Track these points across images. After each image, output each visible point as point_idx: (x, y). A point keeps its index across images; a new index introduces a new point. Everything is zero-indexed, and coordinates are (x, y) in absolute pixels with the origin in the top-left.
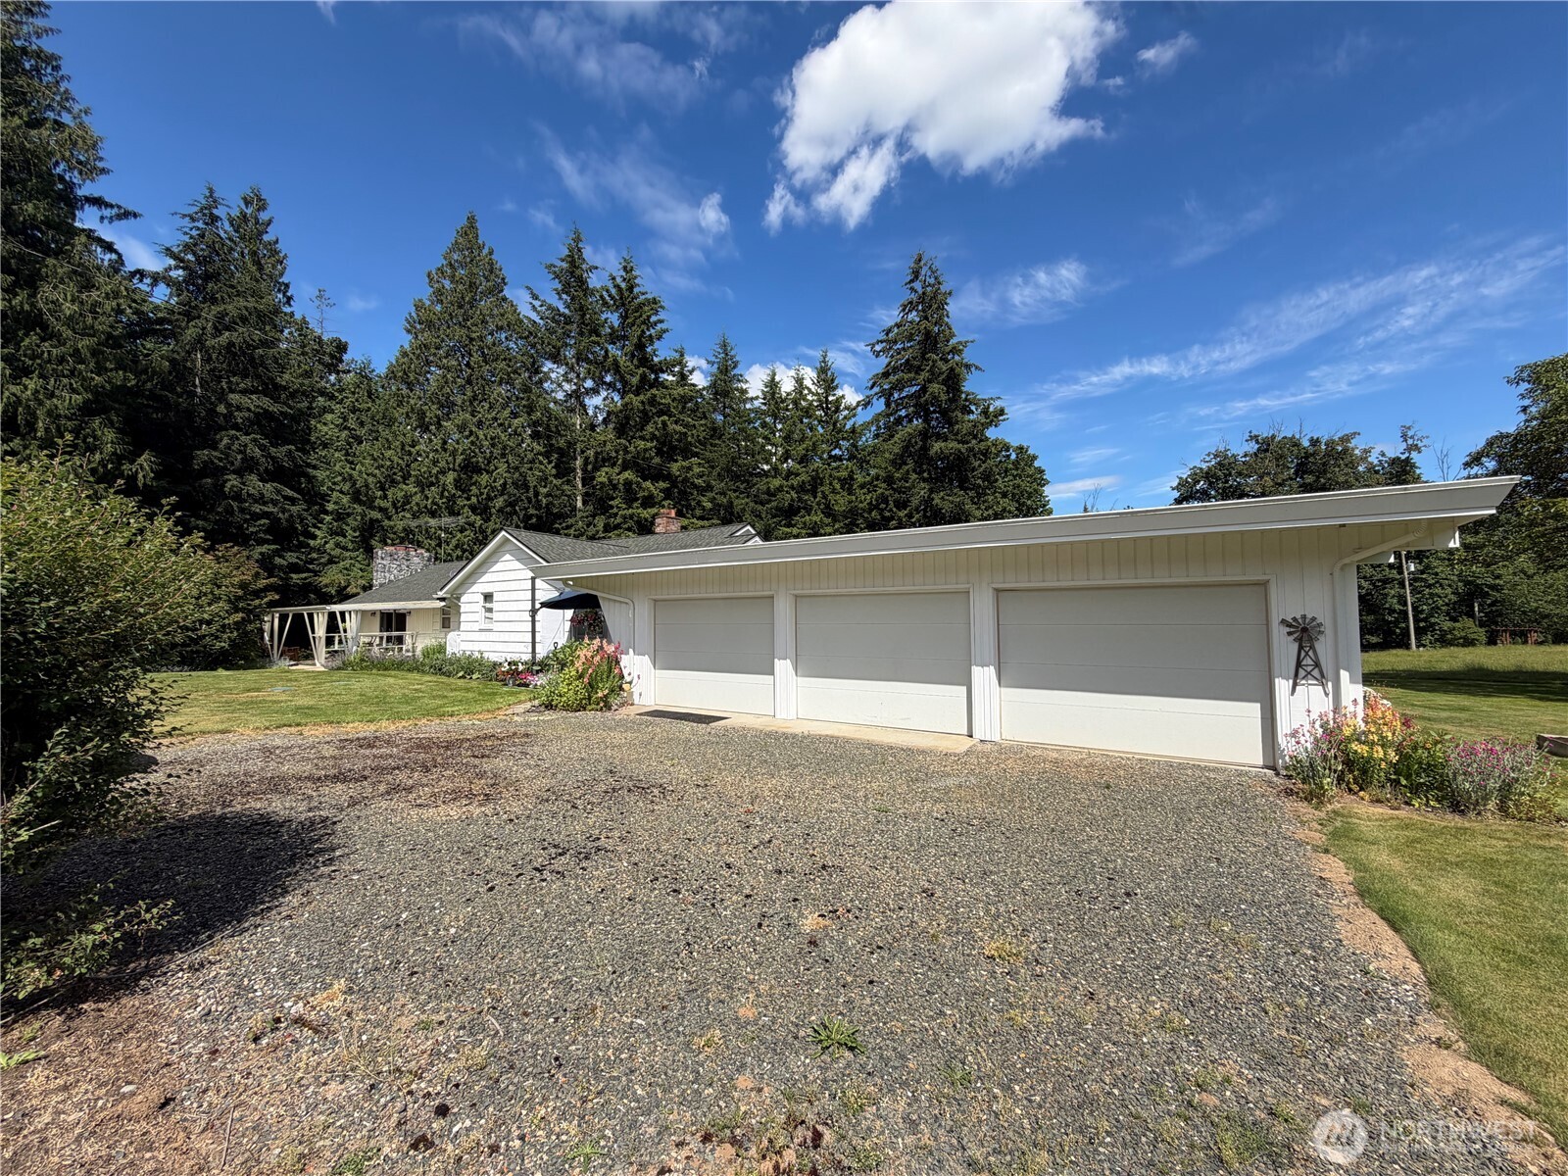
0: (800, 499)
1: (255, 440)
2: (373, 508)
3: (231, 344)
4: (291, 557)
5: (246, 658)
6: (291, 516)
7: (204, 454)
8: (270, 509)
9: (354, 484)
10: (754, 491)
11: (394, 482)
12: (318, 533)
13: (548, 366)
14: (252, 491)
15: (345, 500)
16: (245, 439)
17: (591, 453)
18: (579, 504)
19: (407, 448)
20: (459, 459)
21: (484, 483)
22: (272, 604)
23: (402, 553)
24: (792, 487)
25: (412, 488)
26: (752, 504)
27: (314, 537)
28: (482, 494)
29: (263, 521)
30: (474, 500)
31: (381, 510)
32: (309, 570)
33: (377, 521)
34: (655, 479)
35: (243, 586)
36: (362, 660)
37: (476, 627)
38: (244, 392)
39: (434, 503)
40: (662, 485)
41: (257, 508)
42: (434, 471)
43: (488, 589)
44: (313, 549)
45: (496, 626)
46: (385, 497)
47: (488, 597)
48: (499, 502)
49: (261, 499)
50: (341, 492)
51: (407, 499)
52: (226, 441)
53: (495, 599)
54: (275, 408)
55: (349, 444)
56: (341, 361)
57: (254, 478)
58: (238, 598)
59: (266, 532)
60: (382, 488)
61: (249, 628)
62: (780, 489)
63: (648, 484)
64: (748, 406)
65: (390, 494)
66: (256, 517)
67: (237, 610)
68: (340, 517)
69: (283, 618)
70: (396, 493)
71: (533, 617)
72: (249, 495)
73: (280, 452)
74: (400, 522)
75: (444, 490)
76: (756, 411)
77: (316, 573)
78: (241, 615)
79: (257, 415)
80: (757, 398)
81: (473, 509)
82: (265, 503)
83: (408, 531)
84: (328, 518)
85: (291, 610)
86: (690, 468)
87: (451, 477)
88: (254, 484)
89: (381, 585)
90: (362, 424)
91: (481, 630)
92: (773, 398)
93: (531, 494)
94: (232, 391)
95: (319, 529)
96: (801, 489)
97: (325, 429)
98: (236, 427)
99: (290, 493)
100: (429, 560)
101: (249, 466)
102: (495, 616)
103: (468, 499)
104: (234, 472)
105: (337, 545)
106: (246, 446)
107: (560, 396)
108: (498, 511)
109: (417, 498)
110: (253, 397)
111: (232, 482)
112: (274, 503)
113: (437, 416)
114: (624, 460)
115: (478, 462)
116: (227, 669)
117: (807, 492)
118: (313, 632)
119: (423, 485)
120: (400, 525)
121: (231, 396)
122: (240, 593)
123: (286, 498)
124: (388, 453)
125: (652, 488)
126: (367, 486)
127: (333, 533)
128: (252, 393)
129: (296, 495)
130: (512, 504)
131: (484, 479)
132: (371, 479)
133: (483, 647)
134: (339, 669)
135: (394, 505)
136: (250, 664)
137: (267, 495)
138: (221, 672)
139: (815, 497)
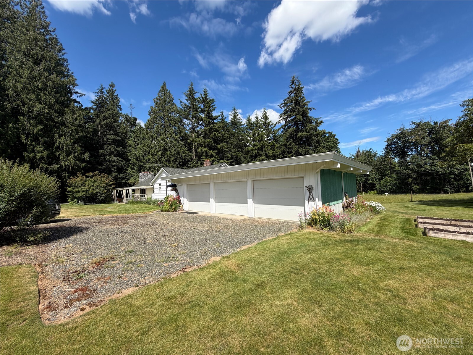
0: (258, 153)
1: (113, 147)
2: (141, 162)
3: (107, 123)
4: (122, 175)
5: (108, 201)
6: (122, 165)
7: (101, 151)
8: (117, 164)
9: (136, 156)
10: (244, 151)
11: (146, 155)
12: (128, 169)
13: (185, 120)
14: (112, 159)
15: (134, 160)
16: (110, 146)
17: (196, 144)
18: (194, 158)
19: (149, 146)
20: (162, 148)
21: (168, 154)
22: (114, 188)
23: (146, 174)
24: (256, 149)
25: (150, 156)
26: (243, 155)
27: (128, 170)
28: (168, 157)
29: (115, 167)
30: (166, 158)
31: (143, 162)
32: (126, 179)
33: (142, 165)
34: (213, 150)
35: (107, 184)
36: (133, 201)
37: (158, 192)
38: (110, 135)
39: (156, 160)
40: (215, 151)
41: (113, 164)
42: (156, 151)
43: (160, 183)
44: (127, 173)
45: (161, 192)
46: (144, 159)
47: (160, 185)
48: (172, 159)
49: (114, 161)
50: (134, 158)
51: (149, 159)
52: (106, 147)
53: (161, 185)
54: (117, 138)
55: (135, 145)
56: (136, 123)
57: (113, 156)
58: (106, 187)
59: (116, 170)
60: (144, 157)
61: (108, 193)
62: (252, 150)
63: (211, 151)
64: (242, 127)
65: (145, 158)
66: (114, 166)
67: (105, 189)
68: (134, 165)
69: (117, 191)
70: (146, 158)
71: (166, 189)
72: (112, 160)
73: (119, 149)
74: (148, 165)
75: (158, 156)
76: (244, 128)
77: (129, 179)
78: (106, 190)
79: (113, 140)
80: (244, 124)
81: (166, 161)
82: (115, 163)
83: (149, 167)
84: (130, 165)
85: (118, 189)
86: (223, 146)
87: (160, 152)
88: (113, 158)
89: (141, 182)
90: (139, 140)
92: (249, 124)
93: (180, 156)
94: (108, 135)
95: (129, 168)
96: (258, 149)
97: (130, 142)
98: (109, 144)
99: (121, 159)
100: (153, 175)
101: (111, 153)
102: (161, 189)
103: (165, 158)
104: (108, 155)
105: (133, 172)
106: (111, 148)
107: (188, 128)
108: (172, 161)
109: (151, 159)
110: (112, 136)
111: (108, 157)
112: (118, 162)
113: (156, 137)
114: (205, 146)
115: (167, 148)
116: (103, 204)
117: (260, 150)
118: (123, 194)
119: (153, 155)
120: (148, 166)
121: (107, 136)
122: (106, 185)
123: (120, 161)
124: (145, 148)
125: (212, 152)
126: (139, 156)
127: (132, 169)
128: (112, 135)
129: (122, 160)
130: (176, 159)
131: (169, 153)
132: (140, 154)
133: (159, 197)
134: (127, 203)
135: (146, 161)
137: (116, 160)
139: (263, 152)
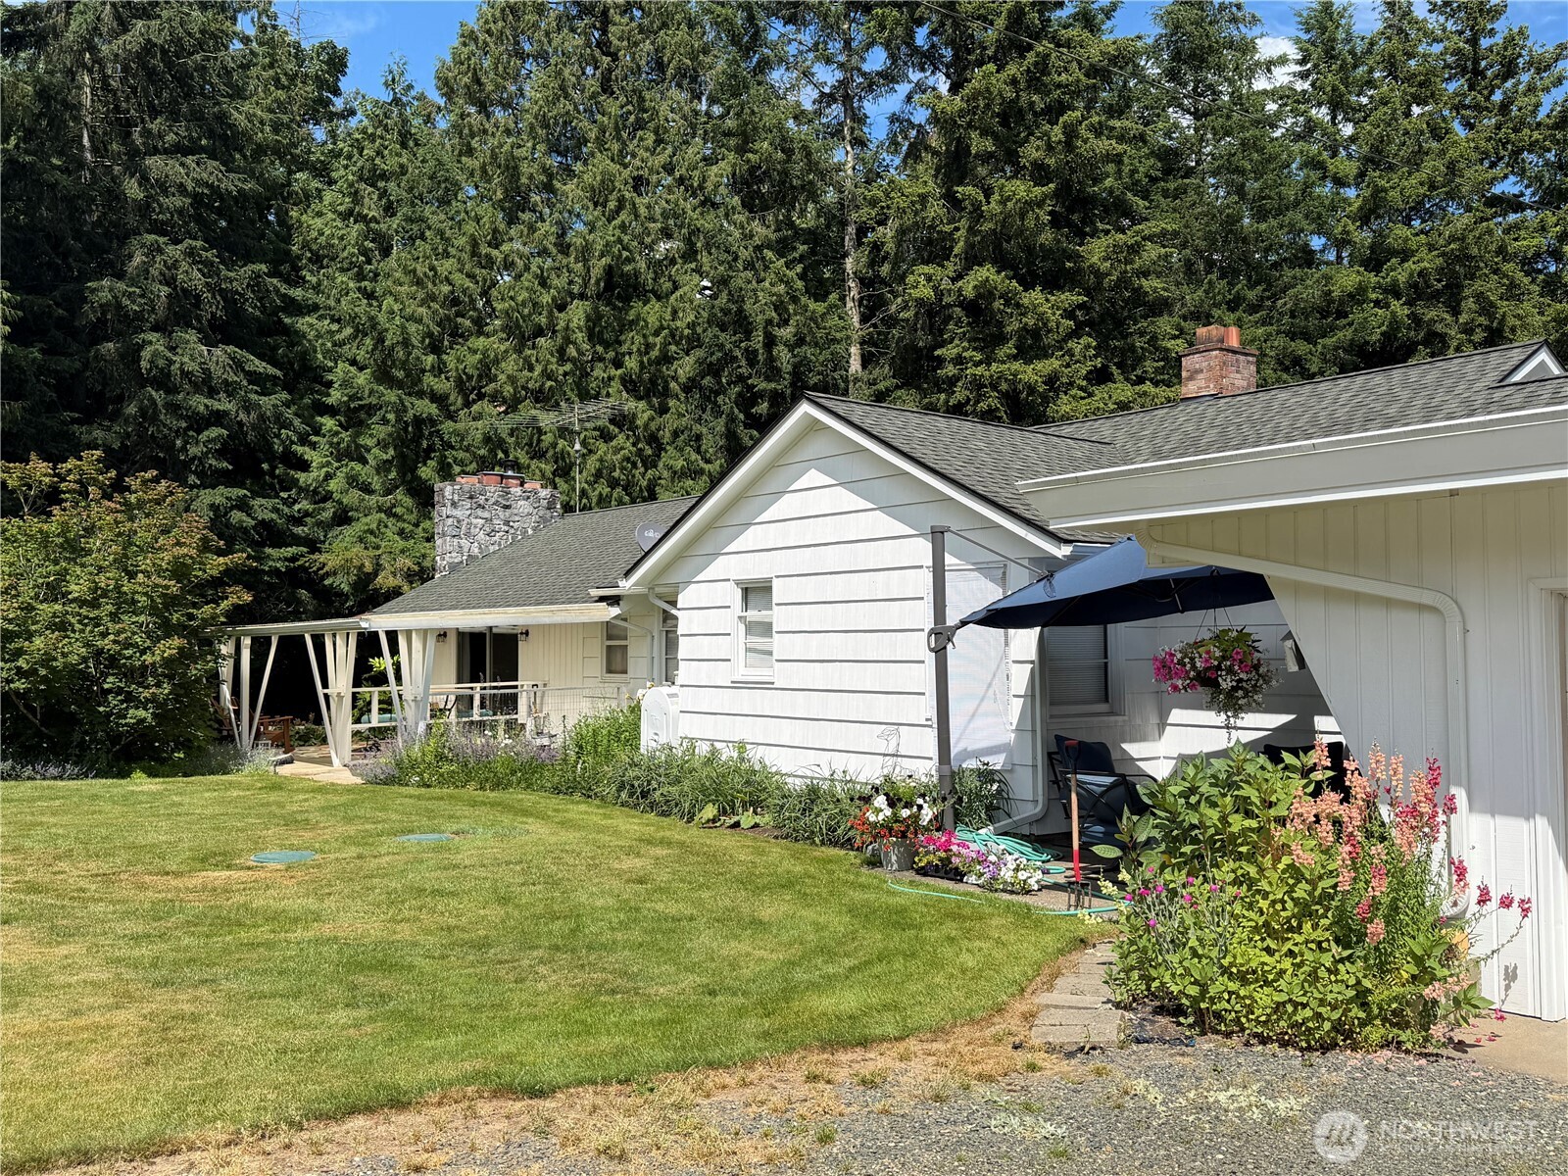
0: (1416, 319)
1: (191, 253)
2: (421, 394)
3: (149, 47)
4: (264, 508)
5: (186, 744)
6: (262, 417)
7: (104, 289)
8: (224, 404)
9: (381, 340)
10: (1285, 303)
11: (457, 334)
12: (308, 453)
13: (775, 30)
14: (191, 366)
15: (362, 379)
16: (174, 251)
17: (887, 233)
18: (855, 365)
19: (484, 250)
20: (598, 266)
21: (653, 320)
22: (240, 615)
23: (493, 491)
24: (1394, 291)
25: (493, 344)
26: (1280, 341)
27: (304, 466)
28: (649, 347)
29: (214, 432)
30: (631, 364)
31: (438, 399)
32: (297, 541)
33: (432, 421)
34: (1053, 282)
35: (179, 571)
36: (440, 757)
37: (722, 674)
38: (179, 150)
39: (548, 375)
40: (1069, 298)
41: (200, 403)
42: (546, 299)
43: (755, 569)
44: (303, 490)
45: (781, 675)
46: (439, 370)
47: (755, 592)
48: (685, 367)
49: (207, 385)
50: (353, 362)
51: (486, 370)
52: (138, 259)
53: (777, 596)
54: (231, 183)
55: (365, 252)
56: (337, 92)
57: (192, 336)
58: (171, 602)
59: (219, 455)
60: (436, 348)
61: (195, 670)
62: (1357, 296)
63: (1035, 296)
64: (1261, 84)
65: (450, 359)
66: (199, 423)
67: (168, 629)
68: (355, 416)
69: (260, 646)
70: (463, 358)
71: (940, 652)
72: (185, 374)
73: (239, 277)
74: (483, 420)
75: (568, 341)
76: (1282, 95)
77: (313, 546)
78: (177, 642)
79: (197, 199)
80: (1283, 60)
81: (630, 385)
82: (212, 393)
83: (493, 441)
84: (330, 422)
85: (276, 629)
86: (1134, 249)
87: (577, 314)
88: (193, 352)
89: (454, 568)
90: (390, 210)
91: (736, 685)
92: (1330, 55)
93: (758, 341)
94: (155, 151)
95: (314, 446)
96: (1418, 291)
97: (318, 222)
98: (159, 229)
99: (258, 365)
100: (550, 507)
101: (182, 310)
102: (779, 645)
103: (618, 363)
104: (155, 328)
105: (352, 481)
106: (175, 265)
107: (807, 98)
108: (687, 389)
109: (510, 365)
110: (190, 160)
111: (154, 345)
112: (231, 390)
113: (545, 170)
114: (970, 246)
115: (637, 273)
116: (152, 773)
117: (1435, 296)
118: (325, 685)
119: (522, 335)
120: (477, 430)
121: (149, 161)
122: (174, 588)
123: (254, 378)
124: (445, 266)
125: (1045, 308)
126: (406, 343)
127: (342, 454)
128: (186, 152)
129: (271, 370)
130: (714, 370)
131: (652, 312)
132: (412, 328)
133: (743, 731)
134: (389, 781)
135: (460, 384)
136: (197, 763)
137: (217, 372)
138: (141, 784)
139: (1456, 312)
